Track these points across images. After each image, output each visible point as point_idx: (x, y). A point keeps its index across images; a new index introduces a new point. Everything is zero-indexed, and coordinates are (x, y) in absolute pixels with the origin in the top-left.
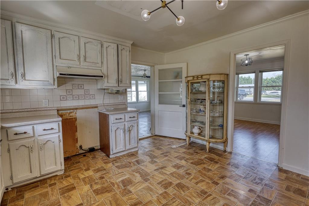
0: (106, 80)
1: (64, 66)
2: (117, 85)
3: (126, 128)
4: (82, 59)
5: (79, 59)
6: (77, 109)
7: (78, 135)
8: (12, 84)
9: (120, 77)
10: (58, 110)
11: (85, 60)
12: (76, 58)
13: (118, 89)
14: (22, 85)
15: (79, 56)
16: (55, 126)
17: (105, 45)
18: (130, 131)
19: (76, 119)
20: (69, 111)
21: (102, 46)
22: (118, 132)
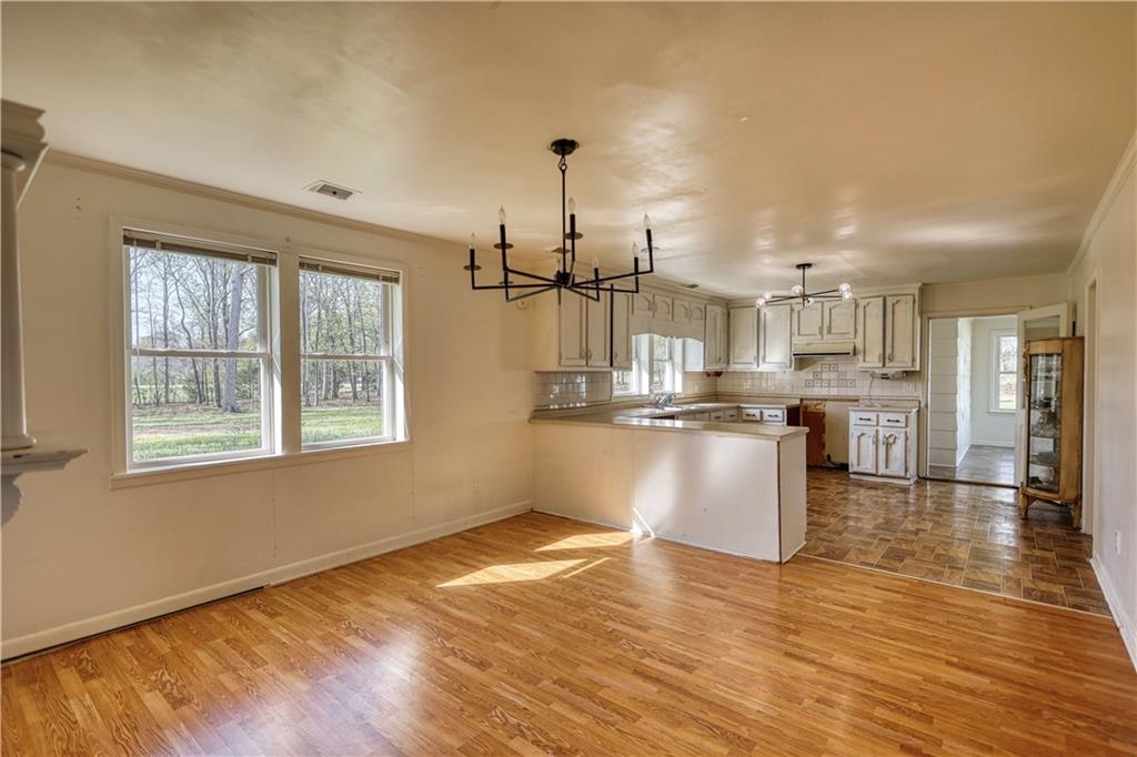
0: (860, 357)
1: (802, 344)
2: (881, 365)
3: (881, 438)
4: (825, 331)
5: (821, 333)
6: (825, 400)
7: (827, 437)
8: (754, 368)
9: (889, 351)
10: (802, 400)
11: (829, 332)
12: (817, 332)
13: (885, 371)
14: (763, 368)
15: (821, 329)
16: (779, 413)
17: (862, 303)
18: (888, 445)
19: (824, 414)
20: (815, 402)
21: (857, 306)
22: (863, 438)
